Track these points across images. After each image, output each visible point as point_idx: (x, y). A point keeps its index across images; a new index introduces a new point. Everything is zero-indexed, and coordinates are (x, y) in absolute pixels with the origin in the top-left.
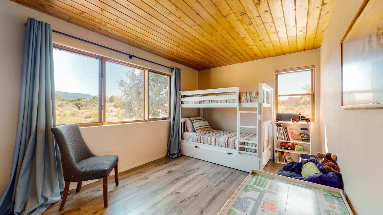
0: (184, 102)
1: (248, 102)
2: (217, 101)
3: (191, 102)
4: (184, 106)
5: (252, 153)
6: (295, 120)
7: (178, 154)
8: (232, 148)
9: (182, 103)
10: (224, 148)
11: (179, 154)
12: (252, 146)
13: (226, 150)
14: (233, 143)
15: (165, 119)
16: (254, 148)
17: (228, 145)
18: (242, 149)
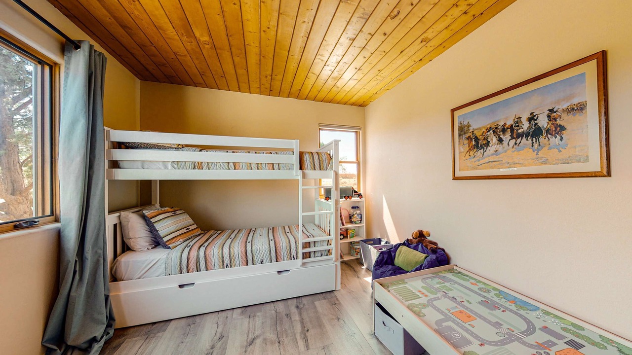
0: (121, 164)
1: (315, 170)
2: (249, 165)
3: (161, 165)
4: (121, 175)
5: (324, 258)
6: (348, 197)
7: (106, 332)
8: (285, 259)
9: (115, 164)
10: (267, 264)
11: (112, 332)
12: (323, 245)
13: (271, 268)
14: (288, 248)
15: (31, 224)
16: (326, 248)
17: (276, 256)
18: (307, 255)
